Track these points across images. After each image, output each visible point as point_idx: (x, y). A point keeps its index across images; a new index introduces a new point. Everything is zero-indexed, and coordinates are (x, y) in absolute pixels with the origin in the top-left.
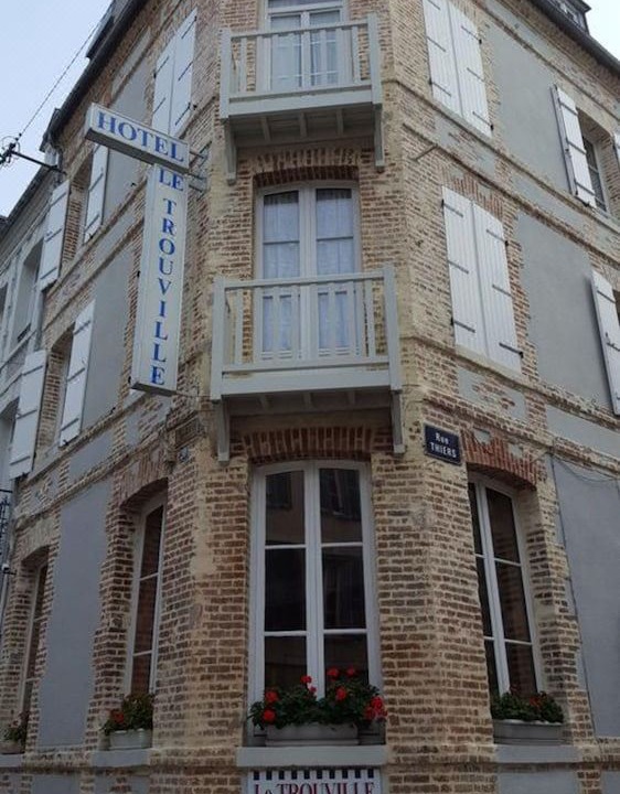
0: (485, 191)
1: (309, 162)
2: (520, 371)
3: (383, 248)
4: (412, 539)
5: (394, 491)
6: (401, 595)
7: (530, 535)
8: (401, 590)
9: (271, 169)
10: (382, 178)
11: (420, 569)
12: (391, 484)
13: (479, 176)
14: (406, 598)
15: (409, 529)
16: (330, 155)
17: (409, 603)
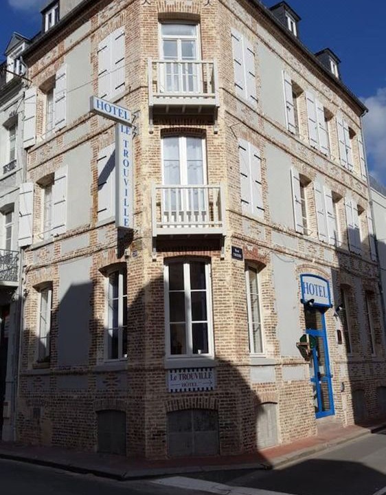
0: (254, 135)
2: (263, 218)
4: (226, 290)
5: (220, 272)
6: (222, 310)
7: (263, 283)
9: (168, 127)
10: (217, 136)
11: (228, 301)
12: (219, 269)
13: (252, 129)
15: (225, 286)
17: (224, 312)
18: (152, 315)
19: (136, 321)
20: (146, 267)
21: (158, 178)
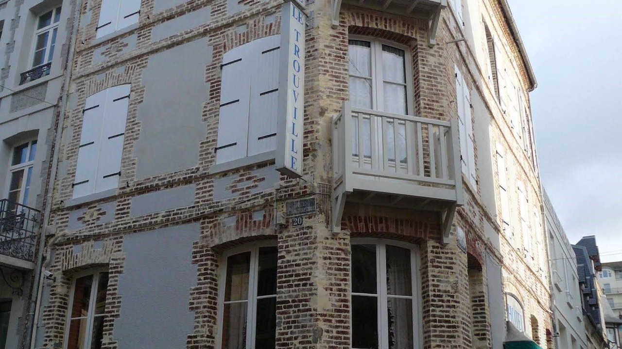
0: (464, 67)
1: (386, 27)
3: (433, 101)
4: (449, 298)
5: (441, 267)
6: (444, 332)
7: (474, 297)
8: (443, 329)
9: (361, 25)
10: (432, 51)
11: (454, 317)
12: (439, 262)
14: (446, 334)
15: (449, 291)
16: (400, 27)
17: (448, 336)
18: (328, 331)
19: (296, 342)
20: (320, 246)
21: (343, 99)
